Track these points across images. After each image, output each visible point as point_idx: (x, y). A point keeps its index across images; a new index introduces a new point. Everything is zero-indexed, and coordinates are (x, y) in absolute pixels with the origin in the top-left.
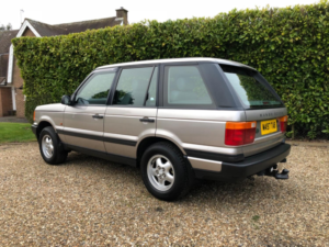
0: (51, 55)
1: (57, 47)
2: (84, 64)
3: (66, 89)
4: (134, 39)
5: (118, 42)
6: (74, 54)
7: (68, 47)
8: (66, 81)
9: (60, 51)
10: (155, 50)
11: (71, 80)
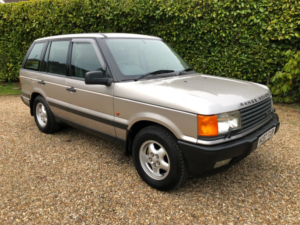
0: (5, 20)
1: (9, 13)
2: (34, 29)
3: (21, 51)
4: (74, 10)
5: (61, 12)
6: (24, 20)
7: (18, 14)
8: (20, 44)
9: (12, 16)
10: (92, 20)
11: (24, 43)
